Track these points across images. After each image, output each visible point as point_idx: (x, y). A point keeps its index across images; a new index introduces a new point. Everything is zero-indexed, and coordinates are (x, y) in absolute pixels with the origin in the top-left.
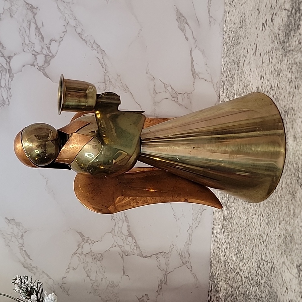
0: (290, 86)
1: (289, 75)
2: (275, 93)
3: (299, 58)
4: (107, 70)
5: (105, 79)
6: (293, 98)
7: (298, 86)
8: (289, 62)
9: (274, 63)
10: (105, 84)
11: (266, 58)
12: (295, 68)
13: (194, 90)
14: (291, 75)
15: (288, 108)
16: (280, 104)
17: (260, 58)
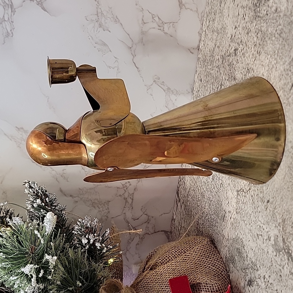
0: (255, 49)
1: (255, 39)
2: (243, 48)
3: (264, 28)
4: (99, 3)
5: (97, 11)
6: (255, 60)
7: (260, 52)
8: (257, 27)
9: (246, 20)
10: (97, 16)
11: (242, 11)
12: (260, 35)
13: (180, 19)
14: (257, 39)
15: (250, 67)
16: (245, 60)
17: (237, 9)
